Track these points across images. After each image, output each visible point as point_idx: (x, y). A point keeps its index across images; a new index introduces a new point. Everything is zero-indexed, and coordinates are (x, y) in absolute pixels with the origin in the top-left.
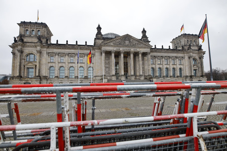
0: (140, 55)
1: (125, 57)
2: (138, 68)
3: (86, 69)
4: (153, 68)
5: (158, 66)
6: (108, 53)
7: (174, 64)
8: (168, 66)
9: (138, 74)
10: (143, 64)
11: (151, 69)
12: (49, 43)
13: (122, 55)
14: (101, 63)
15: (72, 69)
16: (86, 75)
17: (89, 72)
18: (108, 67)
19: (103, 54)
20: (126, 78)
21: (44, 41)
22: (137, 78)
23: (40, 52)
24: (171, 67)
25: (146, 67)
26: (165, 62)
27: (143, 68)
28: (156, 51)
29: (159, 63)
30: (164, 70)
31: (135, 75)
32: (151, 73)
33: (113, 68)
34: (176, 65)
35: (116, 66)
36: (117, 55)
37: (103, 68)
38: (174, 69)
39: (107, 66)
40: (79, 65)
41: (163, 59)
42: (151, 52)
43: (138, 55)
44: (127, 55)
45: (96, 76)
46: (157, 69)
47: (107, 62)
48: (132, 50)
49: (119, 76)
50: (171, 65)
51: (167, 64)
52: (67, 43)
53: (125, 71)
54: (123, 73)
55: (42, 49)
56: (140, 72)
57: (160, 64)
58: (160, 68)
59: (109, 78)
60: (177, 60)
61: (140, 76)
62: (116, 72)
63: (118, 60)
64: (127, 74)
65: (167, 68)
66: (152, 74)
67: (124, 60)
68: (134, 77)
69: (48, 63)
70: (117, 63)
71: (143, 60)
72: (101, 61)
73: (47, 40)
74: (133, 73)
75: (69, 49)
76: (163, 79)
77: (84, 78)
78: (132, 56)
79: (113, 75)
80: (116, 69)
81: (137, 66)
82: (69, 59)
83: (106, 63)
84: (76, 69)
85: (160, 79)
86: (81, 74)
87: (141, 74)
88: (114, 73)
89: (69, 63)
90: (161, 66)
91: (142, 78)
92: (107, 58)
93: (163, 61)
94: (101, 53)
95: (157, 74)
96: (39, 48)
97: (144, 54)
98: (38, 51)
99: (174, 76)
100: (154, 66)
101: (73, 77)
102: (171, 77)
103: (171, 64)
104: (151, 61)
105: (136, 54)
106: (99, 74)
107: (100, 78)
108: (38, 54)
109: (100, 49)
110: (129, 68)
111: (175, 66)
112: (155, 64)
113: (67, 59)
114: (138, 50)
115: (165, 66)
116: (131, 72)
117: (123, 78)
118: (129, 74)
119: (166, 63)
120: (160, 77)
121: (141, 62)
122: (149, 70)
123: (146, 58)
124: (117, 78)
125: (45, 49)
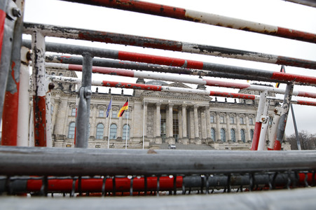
0: (196, 110)
1: (175, 112)
2: (192, 128)
3: (120, 127)
4: (213, 129)
5: (220, 126)
6: (152, 106)
7: (243, 124)
8: (234, 127)
9: (193, 136)
10: (200, 122)
11: (211, 131)
12: (72, 90)
13: (171, 110)
14: (141, 120)
15: (100, 126)
16: (119, 136)
17: (124, 131)
18: (150, 125)
19: (145, 108)
20: (176, 141)
21: (66, 87)
22: (192, 141)
23: (59, 102)
24: (239, 127)
25: (204, 127)
26: (230, 121)
27: (200, 128)
28: (217, 106)
29: (222, 121)
30: (230, 131)
31: (188, 137)
32: (211, 135)
33: (158, 126)
34: (246, 125)
35: (162, 124)
36: (164, 109)
37: (144, 126)
38: (243, 130)
39: (150, 123)
40: (111, 121)
41: (228, 117)
42: (211, 106)
43: (193, 110)
44: (177, 109)
45: (133, 138)
46: (220, 130)
47: (150, 118)
48: (185, 102)
49: (167, 138)
50: (238, 125)
51: (233, 124)
52: (97, 91)
53: (174, 132)
54: (171, 134)
55: (62, 98)
56: (195, 133)
57: (224, 123)
58: (223, 129)
59: (151, 140)
60: (247, 118)
61: (196, 138)
62: (162, 132)
63: (165, 116)
64: (177, 136)
65: (233, 129)
66: (212, 138)
67: (173, 116)
68: (188, 140)
69: (69, 116)
70: (163, 121)
71: (200, 116)
72: (142, 117)
73: (70, 87)
74: (185, 135)
75: (99, 98)
76: (228, 144)
77: (116, 140)
78: (184, 110)
79: (158, 137)
80: (162, 129)
81: (192, 124)
82: (98, 113)
83: (148, 120)
84: (106, 127)
85: (225, 144)
86: (113, 134)
87: (198, 136)
88: (159, 133)
89: (97, 118)
90: (225, 126)
91: (199, 142)
92: (150, 113)
93: (227, 120)
94: (143, 106)
95: (220, 138)
96: (58, 96)
97: (201, 109)
98: (56, 101)
99: (244, 141)
100: (214, 126)
101: (102, 138)
102: (239, 141)
103: (239, 123)
104: (210, 119)
105: (190, 109)
106: (138, 135)
107: (139, 140)
108: (56, 104)
109: (141, 100)
110: (180, 128)
111: (244, 127)
112: (216, 123)
113: (94, 112)
114: (193, 103)
115: (231, 127)
116: (183, 132)
117: (172, 142)
118: (180, 135)
119: (232, 122)
120: (225, 141)
121: (197, 120)
122: (208, 131)
123: (203, 114)
124: (163, 142)
125: (66, 98)
